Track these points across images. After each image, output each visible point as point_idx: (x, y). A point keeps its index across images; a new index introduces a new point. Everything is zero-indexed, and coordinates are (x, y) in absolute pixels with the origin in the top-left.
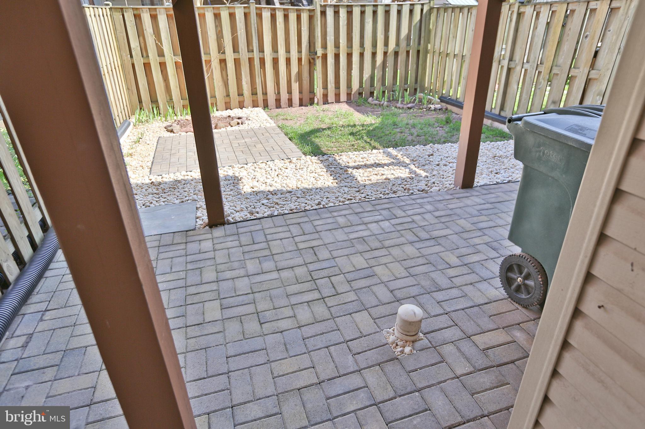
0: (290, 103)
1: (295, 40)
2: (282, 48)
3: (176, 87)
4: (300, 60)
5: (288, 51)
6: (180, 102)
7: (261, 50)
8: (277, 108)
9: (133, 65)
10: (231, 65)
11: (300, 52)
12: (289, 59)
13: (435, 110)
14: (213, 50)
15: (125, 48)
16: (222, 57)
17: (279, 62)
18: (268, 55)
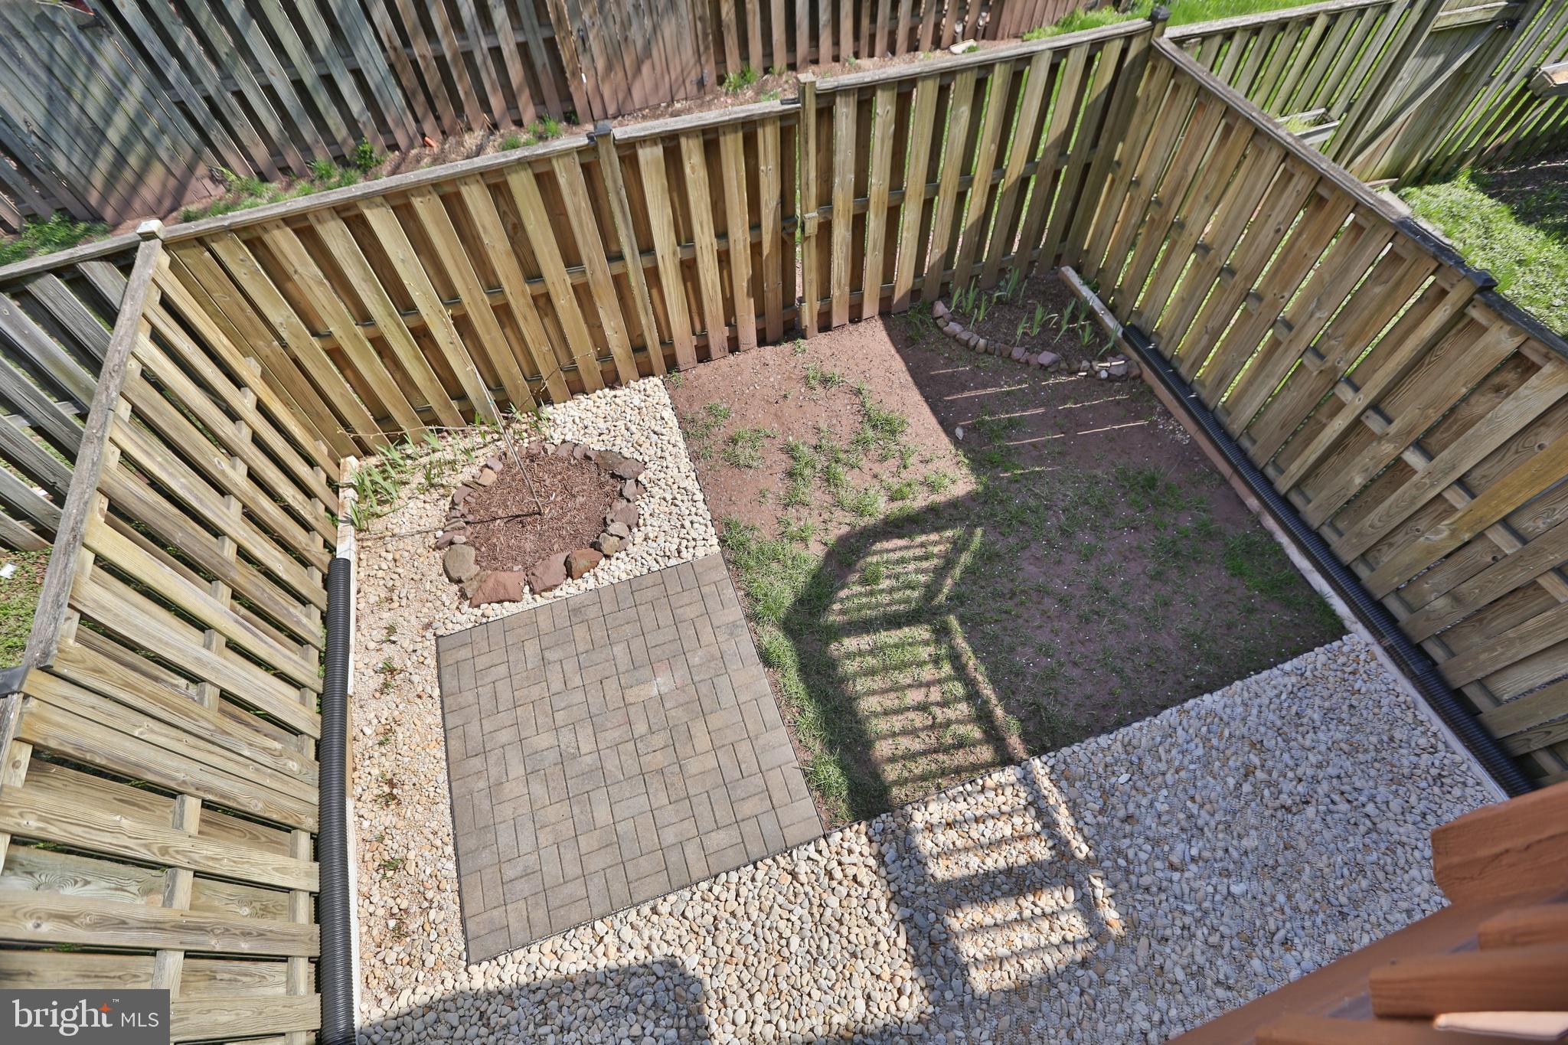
0: (734, 345)
1: (741, 201)
2: (706, 229)
3: (431, 380)
4: (756, 247)
5: (722, 234)
6: (451, 407)
7: (647, 248)
8: (700, 361)
9: (296, 361)
10: (565, 303)
11: (755, 226)
12: (727, 252)
13: (1111, 378)
14: (507, 277)
15: (257, 330)
16: (538, 289)
17: (700, 266)
18: (666, 257)
